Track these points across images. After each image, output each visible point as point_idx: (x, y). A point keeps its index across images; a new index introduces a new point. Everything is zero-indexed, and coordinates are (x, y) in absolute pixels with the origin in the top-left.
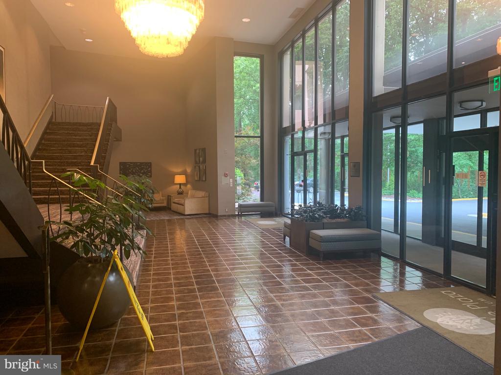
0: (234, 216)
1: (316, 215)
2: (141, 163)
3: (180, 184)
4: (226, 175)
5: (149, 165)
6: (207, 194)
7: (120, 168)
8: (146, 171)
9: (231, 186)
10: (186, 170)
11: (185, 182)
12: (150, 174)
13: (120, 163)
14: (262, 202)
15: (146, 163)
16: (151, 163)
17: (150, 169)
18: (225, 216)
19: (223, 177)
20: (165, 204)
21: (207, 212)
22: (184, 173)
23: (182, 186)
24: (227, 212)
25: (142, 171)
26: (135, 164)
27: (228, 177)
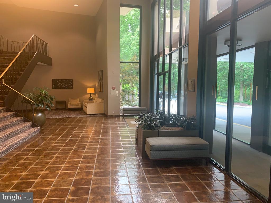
0: (118, 116)
1: (153, 125)
2: (66, 80)
3: (91, 94)
4: (113, 89)
5: (71, 81)
6: (103, 101)
7: (52, 83)
8: (69, 85)
9: (117, 96)
10: (95, 85)
11: (94, 92)
12: (72, 87)
13: (53, 80)
14: (140, 108)
15: (69, 80)
16: (72, 80)
17: (72, 84)
18: (112, 116)
19: (112, 90)
20: (80, 107)
21: (103, 112)
22: (94, 87)
23: (92, 95)
24: (114, 113)
25: (67, 85)
26: (63, 81)
27: (115, 90)
